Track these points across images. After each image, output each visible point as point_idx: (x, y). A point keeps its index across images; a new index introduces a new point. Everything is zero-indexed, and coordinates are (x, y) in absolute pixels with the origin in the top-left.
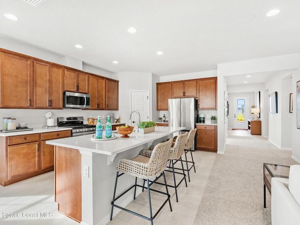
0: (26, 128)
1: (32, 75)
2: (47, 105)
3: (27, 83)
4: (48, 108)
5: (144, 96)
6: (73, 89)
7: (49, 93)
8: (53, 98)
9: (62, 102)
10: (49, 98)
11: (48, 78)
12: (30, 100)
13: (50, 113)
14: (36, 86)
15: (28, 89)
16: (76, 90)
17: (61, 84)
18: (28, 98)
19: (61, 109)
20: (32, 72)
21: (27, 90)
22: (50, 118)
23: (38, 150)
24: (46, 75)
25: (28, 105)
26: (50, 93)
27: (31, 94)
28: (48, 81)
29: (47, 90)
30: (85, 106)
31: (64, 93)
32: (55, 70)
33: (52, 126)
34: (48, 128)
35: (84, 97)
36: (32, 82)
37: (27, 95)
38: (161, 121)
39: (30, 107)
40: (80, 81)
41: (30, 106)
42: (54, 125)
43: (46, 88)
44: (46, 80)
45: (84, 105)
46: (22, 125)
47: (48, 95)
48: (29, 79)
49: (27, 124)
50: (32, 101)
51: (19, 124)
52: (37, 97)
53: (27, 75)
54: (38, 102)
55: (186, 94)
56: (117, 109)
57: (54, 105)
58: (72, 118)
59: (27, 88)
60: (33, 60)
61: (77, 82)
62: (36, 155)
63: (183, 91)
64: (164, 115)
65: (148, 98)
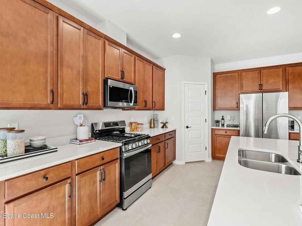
0: (44, 148)
1: (54, 44)
2: (81, 103)
3: (45, 56)
4: (82, 107)
5: (201, 91)
6: (117, 77)
7: (83, 79)
8: (89, 89)
9: (102, 98)
10: (83, 89)
11: (81, 53)
12: (52, 91)
13: (82, 115)
14: (62, 66)
15: (49, 70)
16: (120, 77)
17: (100, 66)
18: (49, 89)
19: (100, 109)
20: (55, 38)
21: (46, 72)
22: (81, 125)
23: (70, 196)
24: (79, 47)
25: (49, 101)
26: (86, 82)
27: (53, 79)
28: (82, 57)
29: (81, 74)
30: (132, 104)
31: (105, 82)
32: (92, 39)
33: (86, 140)
34: (81, 143)
35: (131, 90)
36: (54, 56)
37: (47, 81)
38: (219, 126)
39: (51, 106)
40: (124, 64)
41: (52, 103)
42: (88, 138)
43: (79, 71)
44: (79, 57)
45: (131, 102)
46: (37, 143)
47: (82, 83)
48: (50, 49)
49: (45, 139)
50: (55, 94)
51: (31, 140)
52: (65, 87)
53: (47, 41)
54: (65, 95)
55: (264, 88)
56: (163, 109)
57: (91, 102)
58: (112, 124)
59: (47, 68)
60: (57, 15)
61: (121, 65)
62: (67, 206)
63: (259, 83)
64: (223, 116)
65: (206, 92)
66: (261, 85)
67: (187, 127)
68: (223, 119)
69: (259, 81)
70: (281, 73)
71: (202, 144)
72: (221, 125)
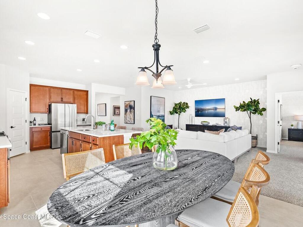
5: (22, 98)
55: (64, 100)
63: (61, 97)
64: (35, 118)
65: (27, 99)
66: (62, 98)
67: (12, 127)
68: (35, 120)
69: (61, 96)
70: (72, 93)
71: (23, 140)
72: (33, 125)
